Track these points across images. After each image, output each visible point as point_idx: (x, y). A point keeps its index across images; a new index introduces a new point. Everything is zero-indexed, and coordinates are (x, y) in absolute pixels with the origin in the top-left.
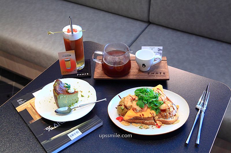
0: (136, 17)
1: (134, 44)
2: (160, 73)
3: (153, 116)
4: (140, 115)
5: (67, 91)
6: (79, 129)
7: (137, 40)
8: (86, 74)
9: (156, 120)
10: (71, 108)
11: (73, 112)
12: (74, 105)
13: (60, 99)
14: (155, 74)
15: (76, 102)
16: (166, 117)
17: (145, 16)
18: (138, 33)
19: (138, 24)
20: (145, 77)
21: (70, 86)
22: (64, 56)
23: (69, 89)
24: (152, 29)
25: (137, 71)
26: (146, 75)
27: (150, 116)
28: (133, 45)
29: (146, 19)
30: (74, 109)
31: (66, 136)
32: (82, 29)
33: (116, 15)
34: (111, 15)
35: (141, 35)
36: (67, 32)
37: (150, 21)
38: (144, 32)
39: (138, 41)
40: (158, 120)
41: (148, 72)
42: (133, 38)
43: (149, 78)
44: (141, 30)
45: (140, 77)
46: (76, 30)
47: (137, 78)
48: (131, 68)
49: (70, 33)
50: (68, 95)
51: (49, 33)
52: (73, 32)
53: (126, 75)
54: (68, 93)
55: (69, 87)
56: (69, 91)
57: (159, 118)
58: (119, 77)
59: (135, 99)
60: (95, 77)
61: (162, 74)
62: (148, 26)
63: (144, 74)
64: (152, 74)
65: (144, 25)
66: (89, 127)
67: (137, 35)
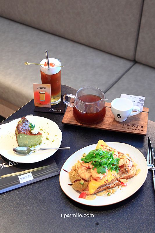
0: (120, 54)
1: (116, 85)
2: (138, 126)
3: (115, 176)
4: (105, 182)
5: (30, 131)
6: (33, 173)
7: (120, 80)
8: (59, 111)
9: (119, 179)
10: (31, 149)
11: (32, 154)
12: (35, 146)
13: (20, 138)
14: (131, 126)
15: (39, 144)
16: (127, 171)
17: (131, 54)
18: (121, 72)
19: (122, 62)
20: (119, 128)
21: (34, 126)
22: (39, 88)
23: (32, 130)
24: (138, 69)
25: (111, 120)
26: (121, 127)
27: (113, 178)
28: (113, 86)
29: (131, 58)
30: (33, 151)
31: (16, 178)
32: (60, 64)
33: (98, 51)
34: (92, 50)
35: (124, 76)
36: (44, 65)
37: (137, 60)
38: (128, 72)
39: (120, 82)
40: (121, 178)
41: (124, 123)
42: (114, 79)
43: (124, 130)
44: (125, 70)
45: (114, 127)
46: (54, 65)
47: (110, 128)
48: (106, 116)
49: (47, 67)
50: (30, 136)
51: (26, 64)
52: (50, 66)
53: (98, 124)
54: (31, 134)
55: (32, 127)
56: (32, 131)
57: (121, 175)
58: (89, 125)
59: (89, 167)
60: (63, 121)
61: (139, 128)
62: (133, 65)
63: (119, 124)
64: (128, 125)
65: (129, 64)
66: (43, 173)
67: (120, 75)
